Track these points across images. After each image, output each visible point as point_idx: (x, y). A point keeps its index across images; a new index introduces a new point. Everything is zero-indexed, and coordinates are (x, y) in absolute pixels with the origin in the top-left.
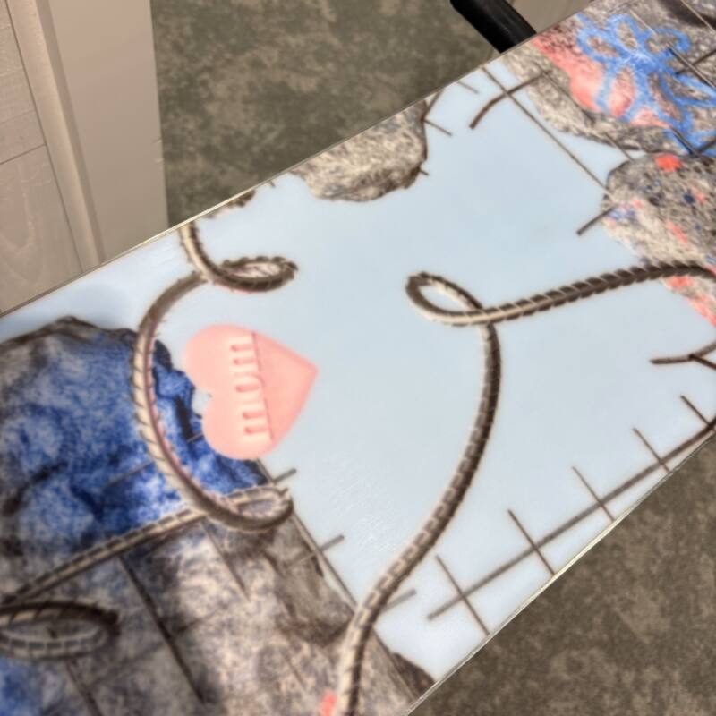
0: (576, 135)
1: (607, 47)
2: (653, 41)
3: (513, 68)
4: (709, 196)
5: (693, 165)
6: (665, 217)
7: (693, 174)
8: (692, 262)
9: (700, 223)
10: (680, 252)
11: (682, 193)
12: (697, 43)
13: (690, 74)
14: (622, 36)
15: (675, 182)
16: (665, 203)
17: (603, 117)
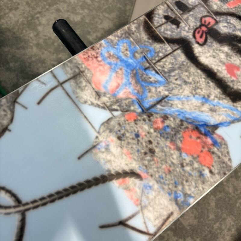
0: (89, 105)
1: (114, 57)
2: (137, 52)
3: (66, 70)
4: (147, 134)
5: (143, 118)
6: (123, 146)
7: (142, 122)
8: (132, 170)
9: (140, 148)
10: (127, 165)
11: (134, 133)
12: (158, 53)
13: (151, 69)
14: (123, 51)
15: (132, 127)
16: (125, 139)
17: (105, 95)
